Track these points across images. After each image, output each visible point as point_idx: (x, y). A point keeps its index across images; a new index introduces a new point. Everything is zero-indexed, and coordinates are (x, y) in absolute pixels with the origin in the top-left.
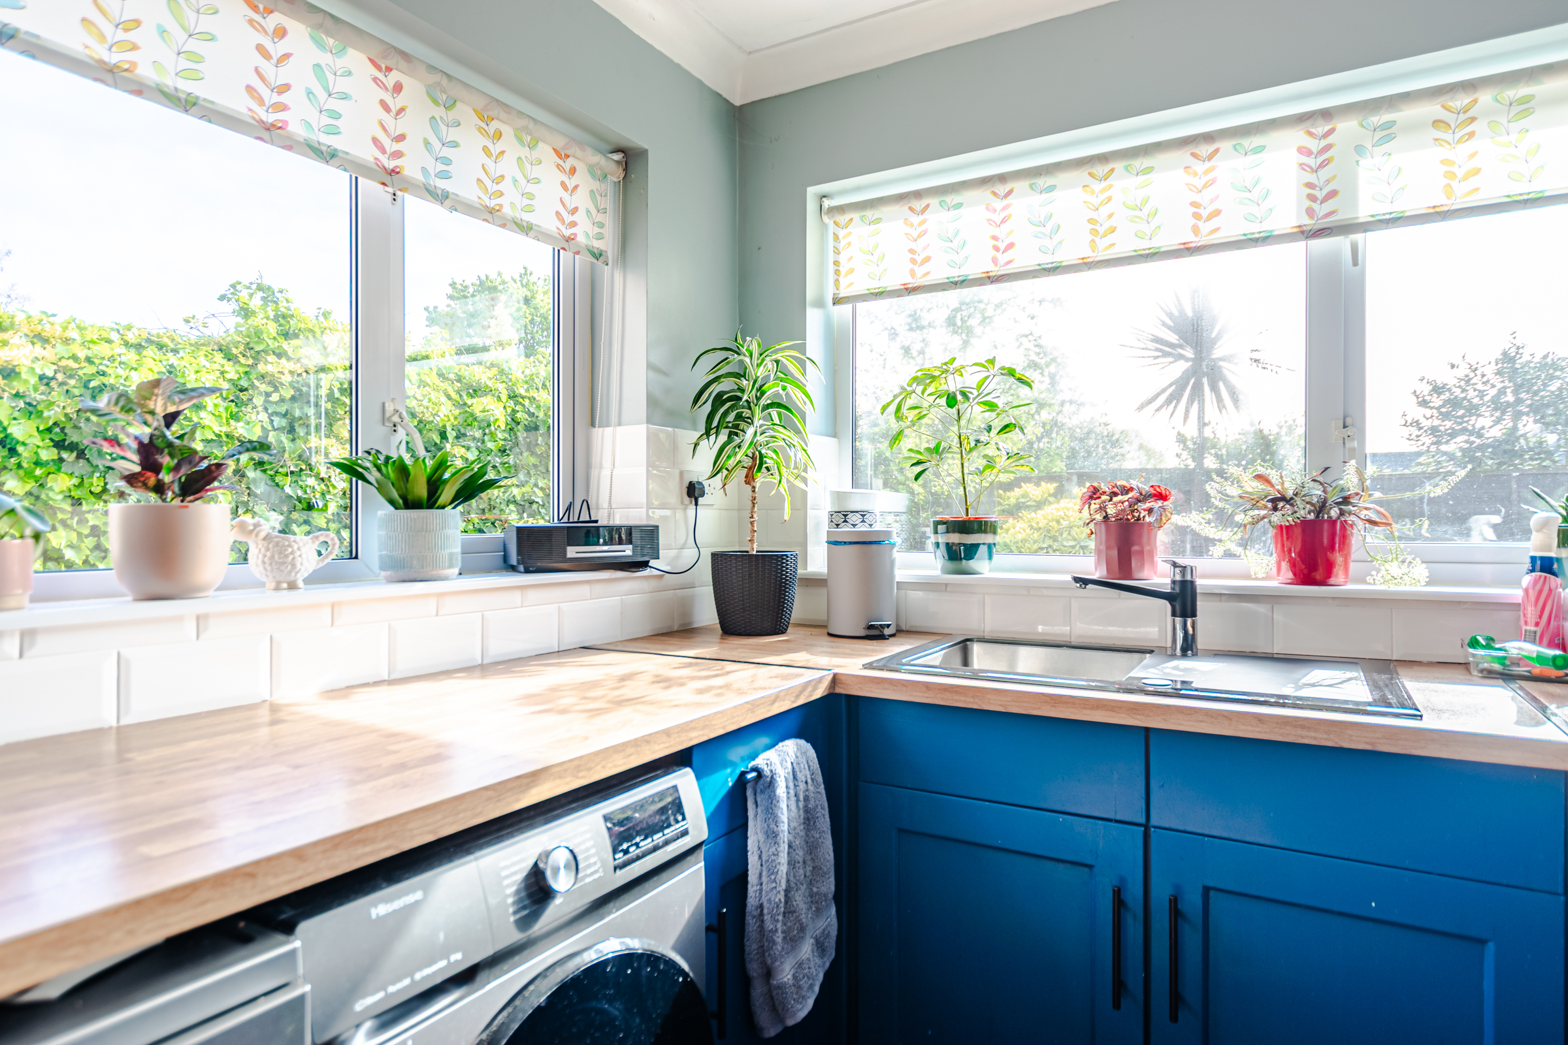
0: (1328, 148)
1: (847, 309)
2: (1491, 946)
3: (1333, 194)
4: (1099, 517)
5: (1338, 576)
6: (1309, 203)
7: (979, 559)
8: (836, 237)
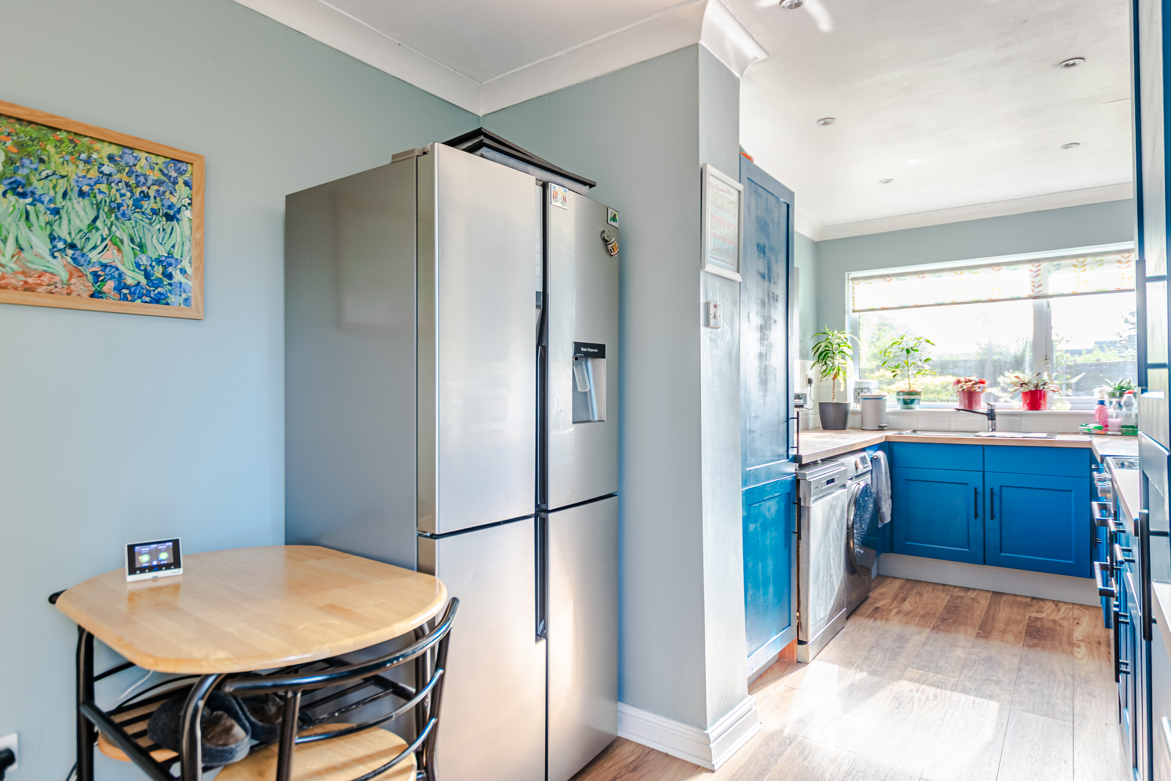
0: (1038, 270)
1: (857, 314)
2: (1073, 492)
3: (1040, 285)
4: (961, 390)
5: (1043, 407)
6: (1032, 288)
7: (916, 404)
8: (853, 288)
